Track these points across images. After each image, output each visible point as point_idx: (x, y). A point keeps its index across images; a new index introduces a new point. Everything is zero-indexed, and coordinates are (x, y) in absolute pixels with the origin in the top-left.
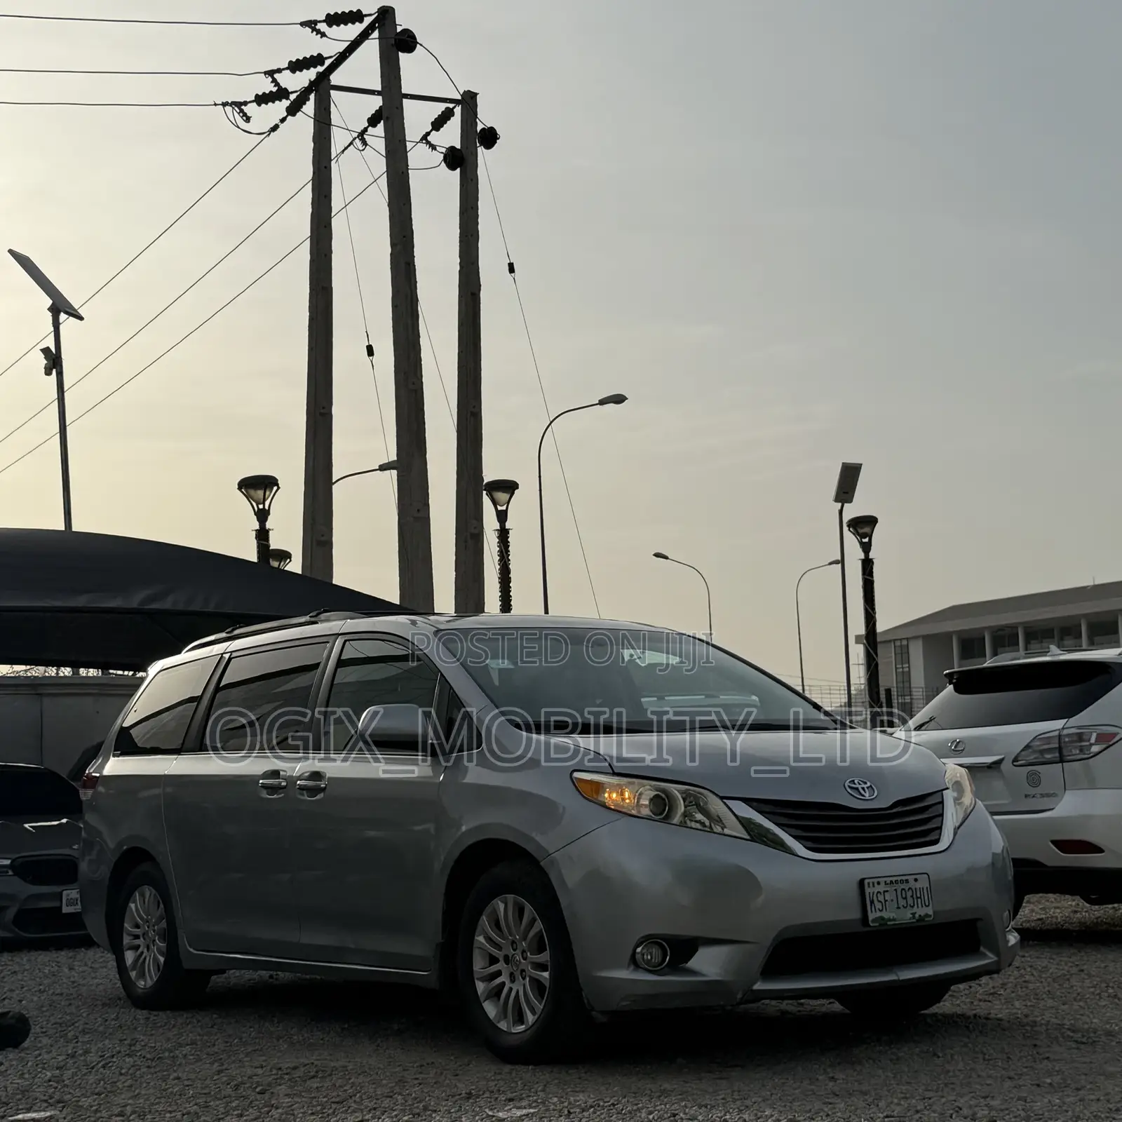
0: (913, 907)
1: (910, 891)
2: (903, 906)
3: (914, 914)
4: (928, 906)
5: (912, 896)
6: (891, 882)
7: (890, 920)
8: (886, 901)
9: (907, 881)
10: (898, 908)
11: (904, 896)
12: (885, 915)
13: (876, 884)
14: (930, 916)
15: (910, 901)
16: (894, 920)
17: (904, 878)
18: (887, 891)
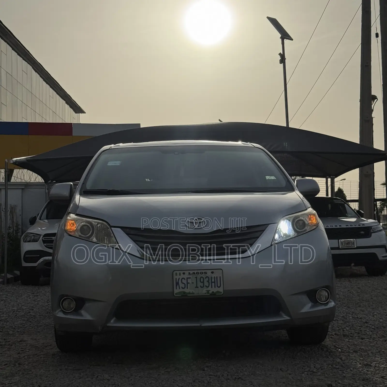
0: (208, 287)
1: (207, 278)
2: (201, 286)
3: (208, 291)
4: (219, 287)
5: (208, 281)
6: (194, 273)
7: (190, 293)
8: (188, 283)
9: (206, 273)
10: (197, 287)
11: (202, 281)
12: (187, 291)
13: (182, 274)
14: (221, 293)
15: (206, 284)
16: (193, 293)
17: (203, 271)
18: (190, 278)
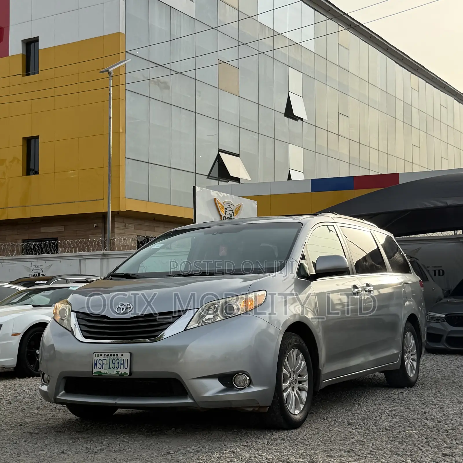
0: (118, 368)
1: (118, 360)
2: (112, 367)
3: (118, 372)
4: (126, 369)
5: (118, 363)
6: (108, 355)
7: (104, 373)
8: (103, 364)
9: (117, 355)
10: (110, 368)
11: (114, 363)
12: (102, 371)
13: (99, 355)
14: (127, 374)
15: (117, 365)
16: (106, 373)
17: (116, 354)
18: (105, 359)
